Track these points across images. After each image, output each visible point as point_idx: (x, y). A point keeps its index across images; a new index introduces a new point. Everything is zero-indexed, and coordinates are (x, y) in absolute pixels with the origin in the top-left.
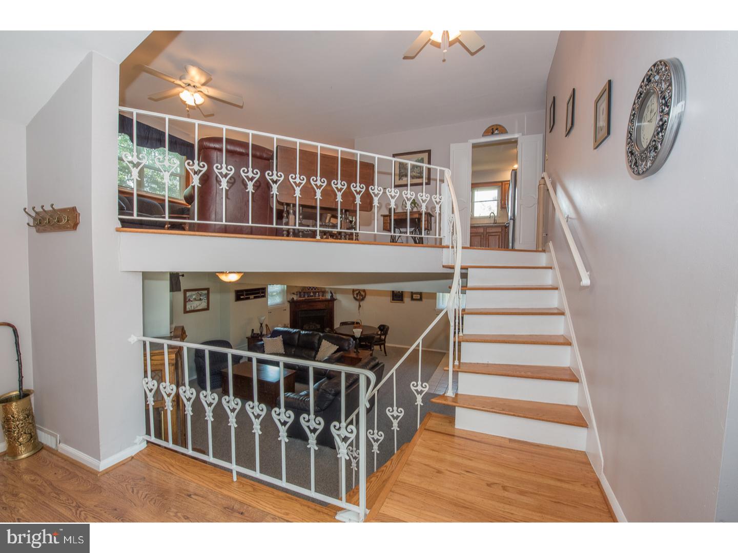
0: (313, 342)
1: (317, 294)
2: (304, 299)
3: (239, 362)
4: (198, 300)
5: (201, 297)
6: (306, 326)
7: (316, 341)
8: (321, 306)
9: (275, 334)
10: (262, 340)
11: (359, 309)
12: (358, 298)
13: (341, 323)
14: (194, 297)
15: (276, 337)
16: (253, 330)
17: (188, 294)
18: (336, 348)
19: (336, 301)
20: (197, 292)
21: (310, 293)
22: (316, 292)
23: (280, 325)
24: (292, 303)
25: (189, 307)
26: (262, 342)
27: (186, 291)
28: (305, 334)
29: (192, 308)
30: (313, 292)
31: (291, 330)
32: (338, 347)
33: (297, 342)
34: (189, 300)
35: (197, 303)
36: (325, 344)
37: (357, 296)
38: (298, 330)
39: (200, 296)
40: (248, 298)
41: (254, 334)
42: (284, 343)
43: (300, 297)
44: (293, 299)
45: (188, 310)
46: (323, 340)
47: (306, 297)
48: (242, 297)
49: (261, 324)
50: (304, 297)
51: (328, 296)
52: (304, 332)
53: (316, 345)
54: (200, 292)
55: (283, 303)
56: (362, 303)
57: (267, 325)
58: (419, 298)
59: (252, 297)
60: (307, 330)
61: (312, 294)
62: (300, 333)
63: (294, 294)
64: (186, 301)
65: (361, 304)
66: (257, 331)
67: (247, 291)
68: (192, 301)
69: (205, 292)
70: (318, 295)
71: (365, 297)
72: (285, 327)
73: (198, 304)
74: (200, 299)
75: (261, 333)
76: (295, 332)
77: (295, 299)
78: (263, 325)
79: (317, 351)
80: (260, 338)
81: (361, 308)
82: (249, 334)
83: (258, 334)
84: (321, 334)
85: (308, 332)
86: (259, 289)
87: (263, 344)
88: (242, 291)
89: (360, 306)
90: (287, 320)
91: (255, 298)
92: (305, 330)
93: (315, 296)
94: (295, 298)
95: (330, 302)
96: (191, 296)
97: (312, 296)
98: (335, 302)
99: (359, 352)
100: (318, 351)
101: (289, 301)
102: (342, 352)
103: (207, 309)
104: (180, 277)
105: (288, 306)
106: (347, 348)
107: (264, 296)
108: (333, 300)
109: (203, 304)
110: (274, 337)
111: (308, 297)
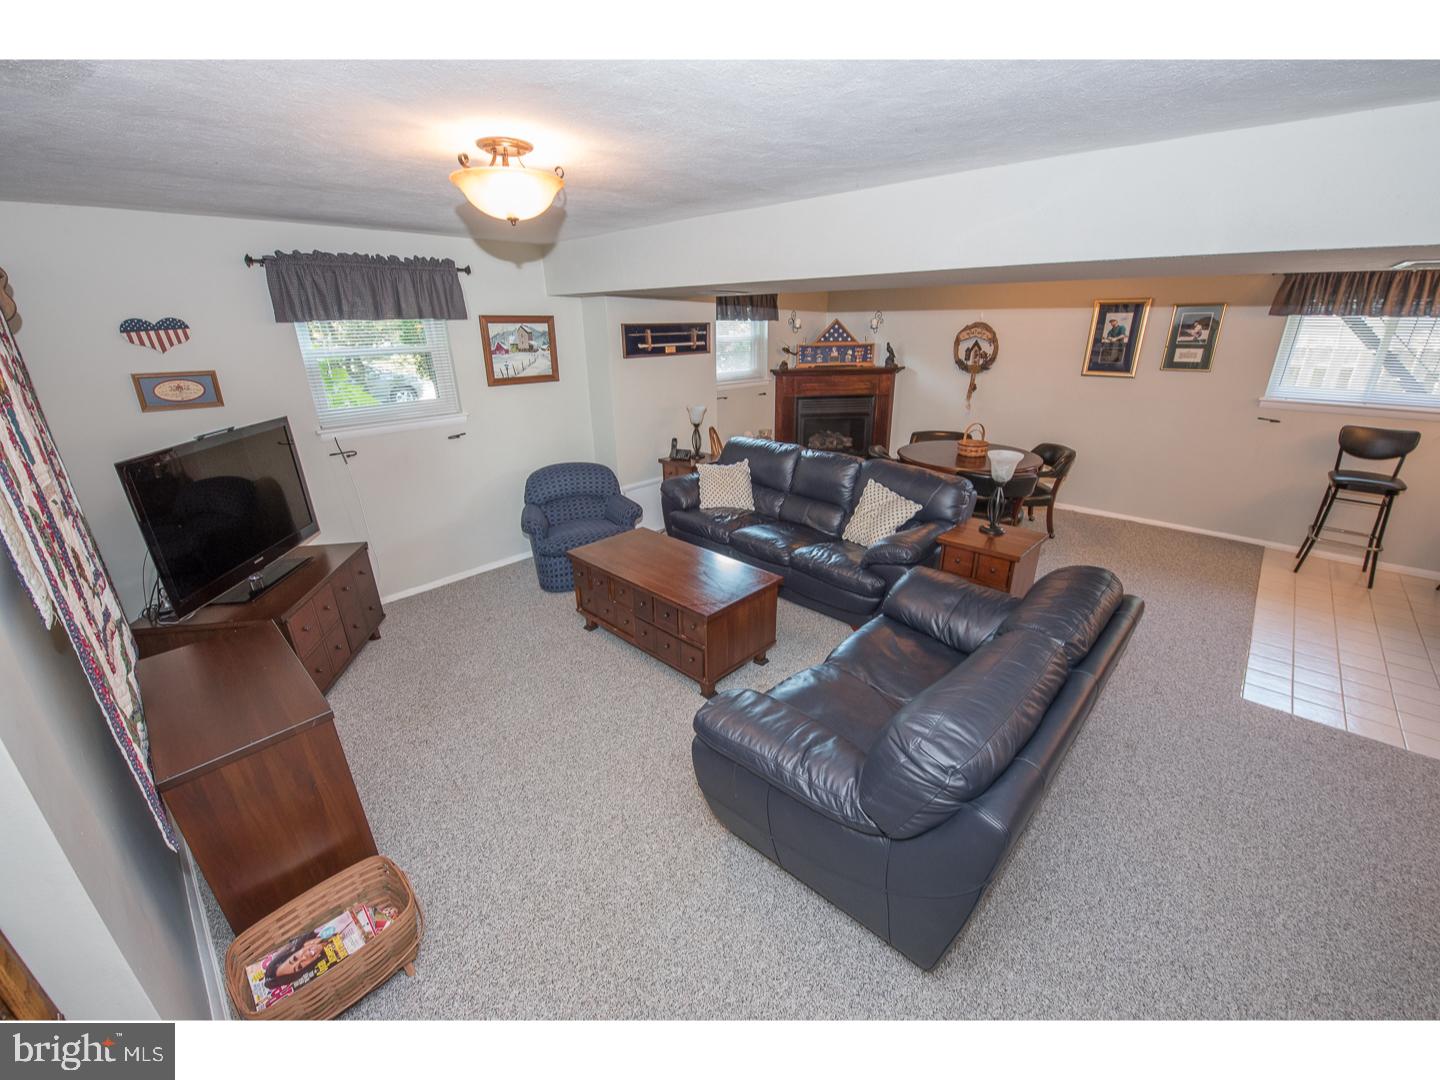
0: (836, 487)
1: (850, 352)
2: (813, 365)
3: (633, 525)
4: (525, 350)
5: (532, 343)
6: (815, 440)
7: (847, 482)
8: (859, 386)
9: (731, 453)
10: (694, 470)
11: (969, 397)
12: (970, 363)
13: (913, 435)
14: (512, 339)
15: (733, 463)
16: (675, 440)
17: (494, 329)
18: (912, 509)
19: (901, 373)
20: (518, 325)
21: (830, 348)
22: (847, 348)
23: (748, 433)
24: (781, 373)
25: (499, 369)
26: (696, 476)
27: (486, 320)
28: (812, 459)
29: (511, 374)
30: (839, 348)
31: (774, 445)
32: (919, 507)
33: (789, 478)
34: (499, 348)
35: (526, 357)
36: (875, 493)
37: (967, 358)
38: (793, 446)
39: (530, 339)
40: (660, 352)
41: (678, 451)
42: (752, 481)
43: (803, 360)
44: (785, 364)
45: (498, 375)
46: (871, 482)
47: (819, 360)
48: (640, 346)
49: (697, 426)
50: (814, 359)
51: (879, 360)
52: (810, 453)
53: (847, 494)
54: (529, 326)
55: (756, 376)
56: (980, 379)
57: (712, 430)
58: (1198, 359)
59: (670, 347)
60: (819, 450)
61: (835, 353)
62: (799, 457)
63: (787, 350)
64: (490, 350)
65: (976, 382)
66: (685, 444)
67: (654, 328)
68: (507, 352)
69: (543, 327)
70: (853, 356)
71: (993, 359)
72: (761, 435)
73: (526, 363)
74: (531, 349)
75: (697, 450)
76: (787, 453)
77: (791, 366)
78: (700, 429)
79: (848, 514)
80: (692, 463)
81: (974, 394)
82: (666, 453)
83: (687, 452)
84: (864, 464)
85: (825, 454)
86: (690, 326)
87: (698, 480)
88: (642, 328)
89: (973, 387)
90: (768, 420)
91: (680, 351)
92: (814, 449)
93: (843, 360)
94: (792, 363)
95: (884, 376)
96: (504, 335)
97: (836, 359)
98: (898, 376)
99: (999, 534)
100: (852, 512)
101: (773, 372)
102: (932, 527)
103: (553, 377)
104: (462, 276)
105: (769, 383)
106: (949, 513)
107: (703, 349)
108: (891, 369)
109: (541, 364)
110: (727, 464)
111: (825, 360)
